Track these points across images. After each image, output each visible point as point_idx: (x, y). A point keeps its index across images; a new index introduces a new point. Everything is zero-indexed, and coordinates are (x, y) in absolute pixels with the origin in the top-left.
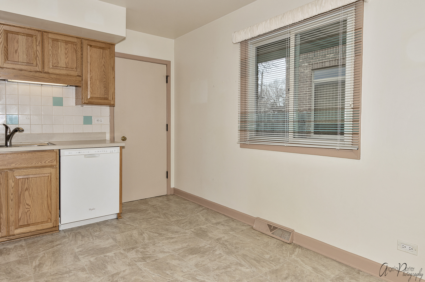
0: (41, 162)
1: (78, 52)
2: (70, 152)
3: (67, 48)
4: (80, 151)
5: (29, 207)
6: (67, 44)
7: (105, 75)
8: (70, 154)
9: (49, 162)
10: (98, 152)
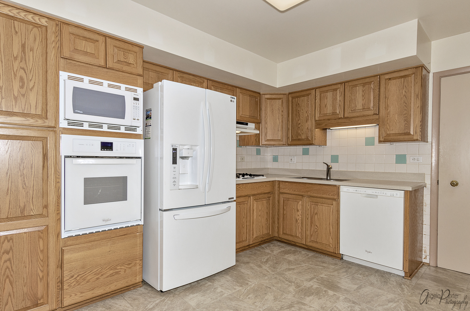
0: (326, 194)
1: (375, 91)
2: (348, 189)
3: (364, 90)
4: (357, 190)
5: (317, 228)
6: (365, 86)
7: (406, 106)
8: (348, 191)
9: (331, 195)
10: (376, 193)
